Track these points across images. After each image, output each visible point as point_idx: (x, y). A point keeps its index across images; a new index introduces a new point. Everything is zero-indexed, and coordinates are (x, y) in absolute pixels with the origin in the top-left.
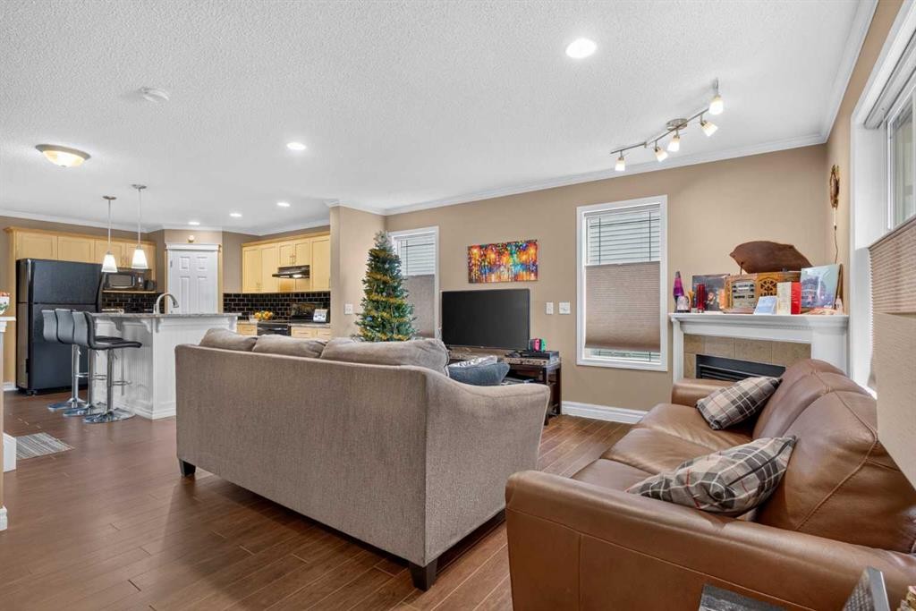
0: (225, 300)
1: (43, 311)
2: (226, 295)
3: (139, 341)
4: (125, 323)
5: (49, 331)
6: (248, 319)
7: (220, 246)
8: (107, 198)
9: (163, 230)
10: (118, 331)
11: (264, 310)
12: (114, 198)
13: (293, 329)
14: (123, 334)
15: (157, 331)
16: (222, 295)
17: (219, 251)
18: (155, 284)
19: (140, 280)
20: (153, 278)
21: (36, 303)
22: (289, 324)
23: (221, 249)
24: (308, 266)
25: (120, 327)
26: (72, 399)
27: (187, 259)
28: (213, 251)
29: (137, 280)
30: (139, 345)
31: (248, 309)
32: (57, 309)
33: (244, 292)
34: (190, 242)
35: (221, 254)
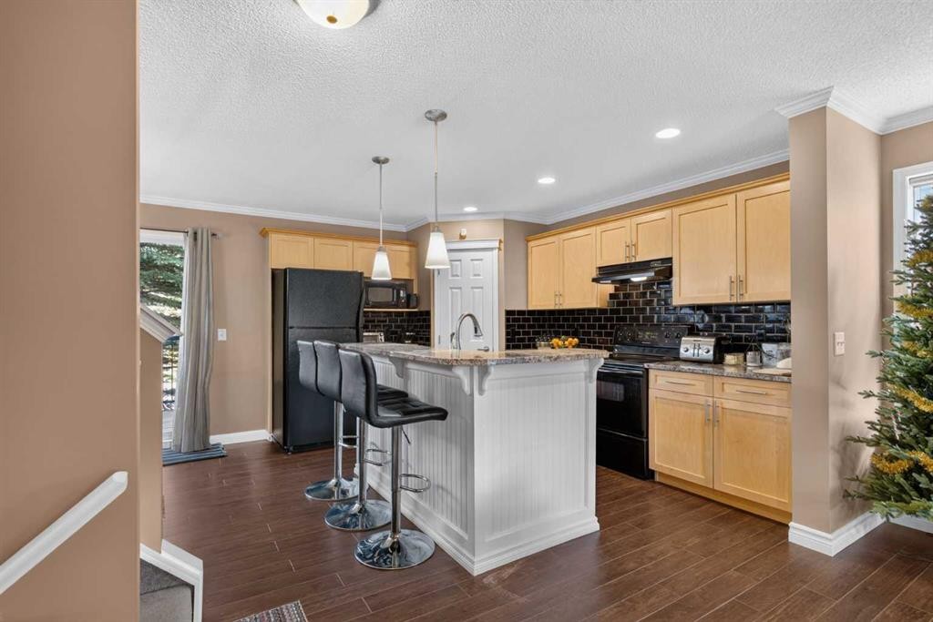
0: (508, 320)
1: (299, 342)
2: (509, 313)
3: (438, 404)
4: (410, 366)
5: (306, 373)
6: (535, 347)
7: (500, 242)
8: (377, 160)
9: (429, 224)
10: (399, 379)
11: (567, 334)
12: (386, 161)
13: (652, 374)
14: (406, 384)
15: (481, 391)
16: (504, 313)
17: (499, 249)
18: (418, 299)
19: (402, 293)
20: (415, 292)
21: (291, 328)
22: (646, 365)
23: (502, 244)
24: (670, 260)
25: (403, 373)
26: (334, 481)
27: (458, 263)
28: (492, 249)
29: (398, 294)
30: (441, 414)
31: (535, 333)
32: (316, 342)
33: (530, 308)
34: (462, 237)
35: (502, 252)
